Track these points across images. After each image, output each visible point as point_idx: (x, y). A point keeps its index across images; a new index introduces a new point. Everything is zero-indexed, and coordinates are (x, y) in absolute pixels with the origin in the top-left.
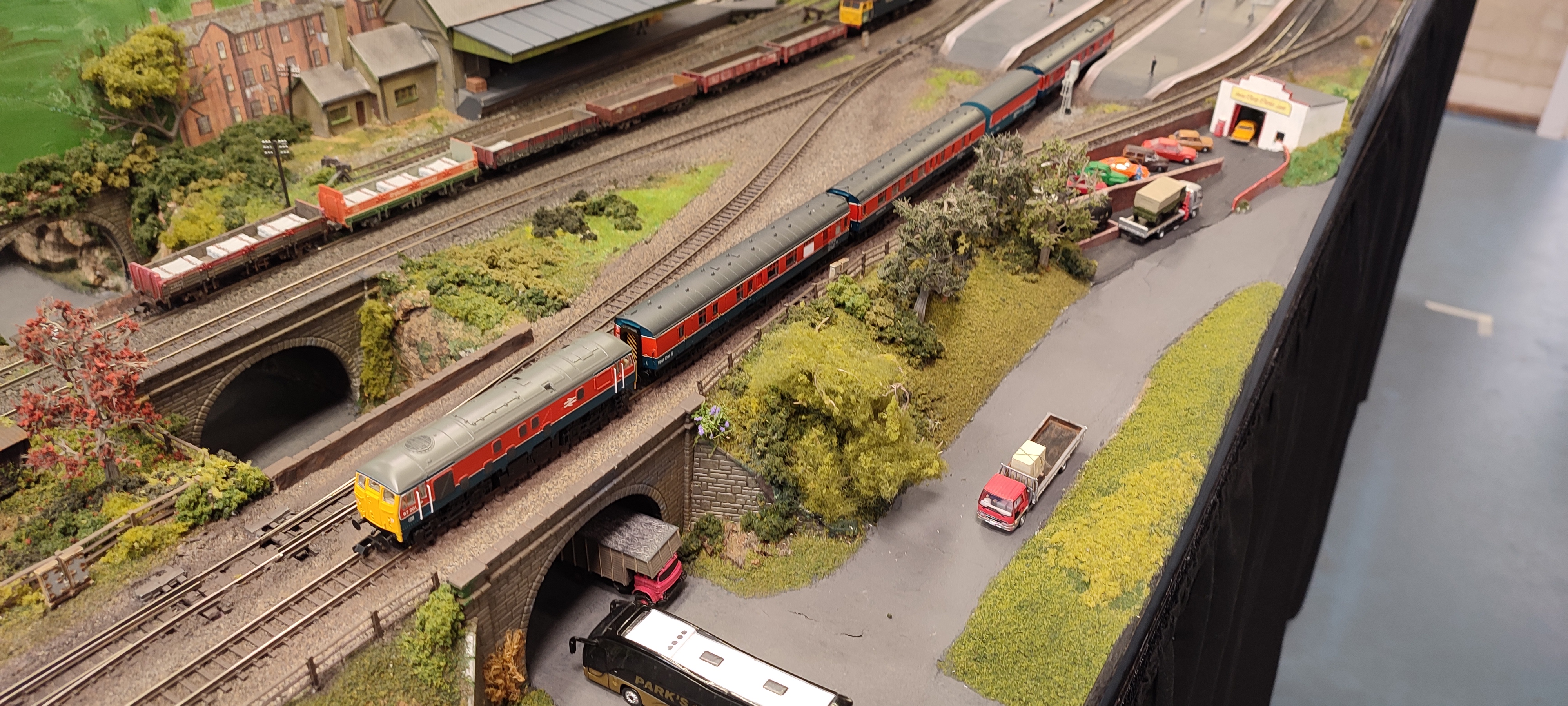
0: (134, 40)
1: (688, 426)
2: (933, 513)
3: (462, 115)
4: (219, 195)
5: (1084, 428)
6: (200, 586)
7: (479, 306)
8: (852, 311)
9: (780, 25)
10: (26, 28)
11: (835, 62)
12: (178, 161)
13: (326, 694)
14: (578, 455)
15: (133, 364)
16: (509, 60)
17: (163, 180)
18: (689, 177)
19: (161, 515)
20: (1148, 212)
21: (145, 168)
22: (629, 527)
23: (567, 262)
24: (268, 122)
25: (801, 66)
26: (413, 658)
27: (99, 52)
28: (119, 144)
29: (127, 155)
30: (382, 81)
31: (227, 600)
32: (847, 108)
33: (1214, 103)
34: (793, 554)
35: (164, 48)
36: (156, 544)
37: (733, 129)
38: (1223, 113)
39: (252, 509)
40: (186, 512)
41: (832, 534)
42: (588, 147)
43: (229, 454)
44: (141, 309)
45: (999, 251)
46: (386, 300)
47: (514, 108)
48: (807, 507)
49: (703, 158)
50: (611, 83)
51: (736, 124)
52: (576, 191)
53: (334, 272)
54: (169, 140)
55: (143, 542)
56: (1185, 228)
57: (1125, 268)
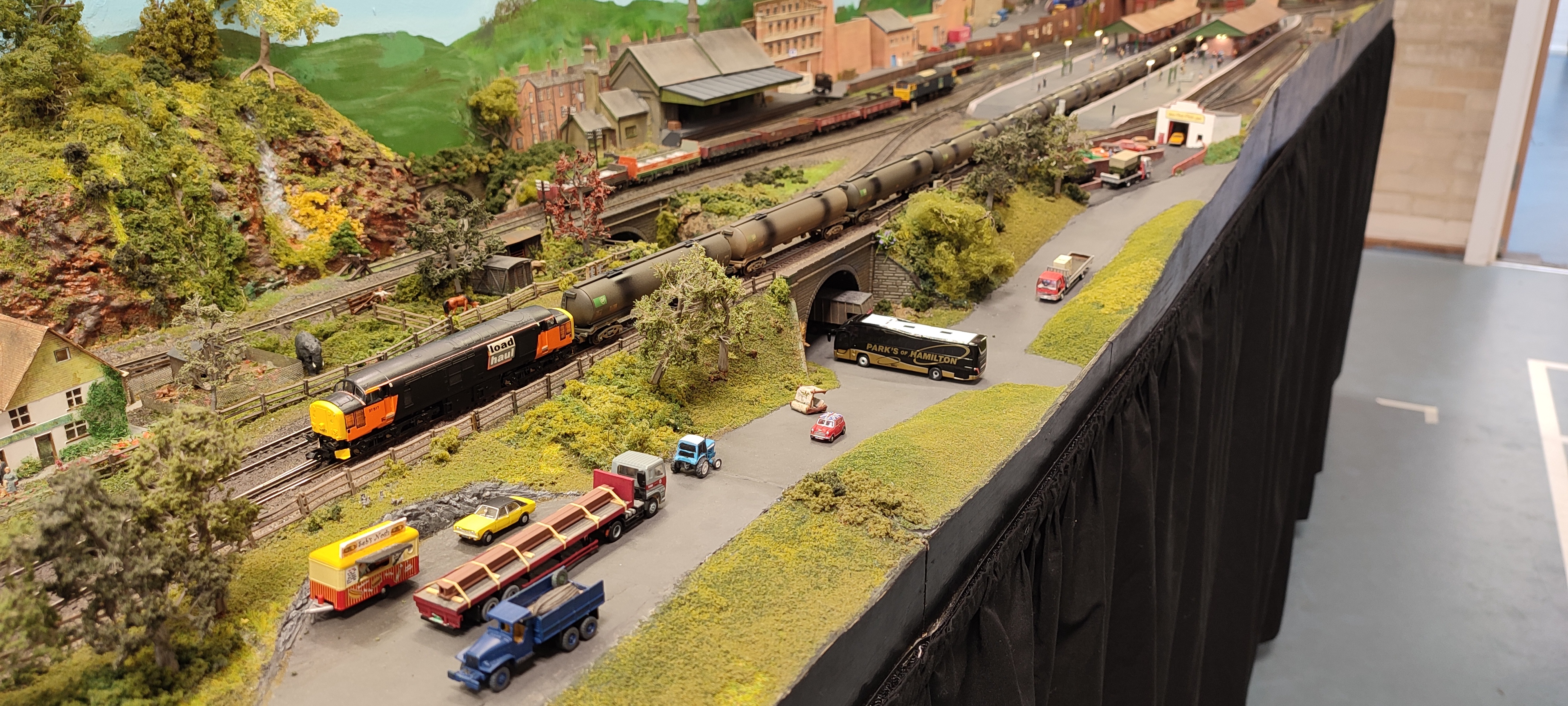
0: (494, 84)
1: (873, 242)
2: (1010, 300)
3: (665, 145)
5: (1092, 256)
10: (447, 72)
11: (897, 119)
12: (515, 158)
16: (702, 104)
17: (510, 167)
18: (825, 166)
20: (1118, 169)
21: (496, 162)
24: (554, 144)
25: (875, 122)
26: (772, 304)
27: (478, 89)
28: (485, 145)
29: (488, 153)
30: (621, 120)
32: (913, 137)
33: (1155, 123)
35: (511, 89)
38: (1162, 127)
41: (955, 307)
42: (755, 156)
45: (1029, 185)
46: (673, 211)
48: (940, 291)
49: (830, 157)
51: (844, 145)
54: (506, 148)
56: (1143, 182)
57: (1107, 200)
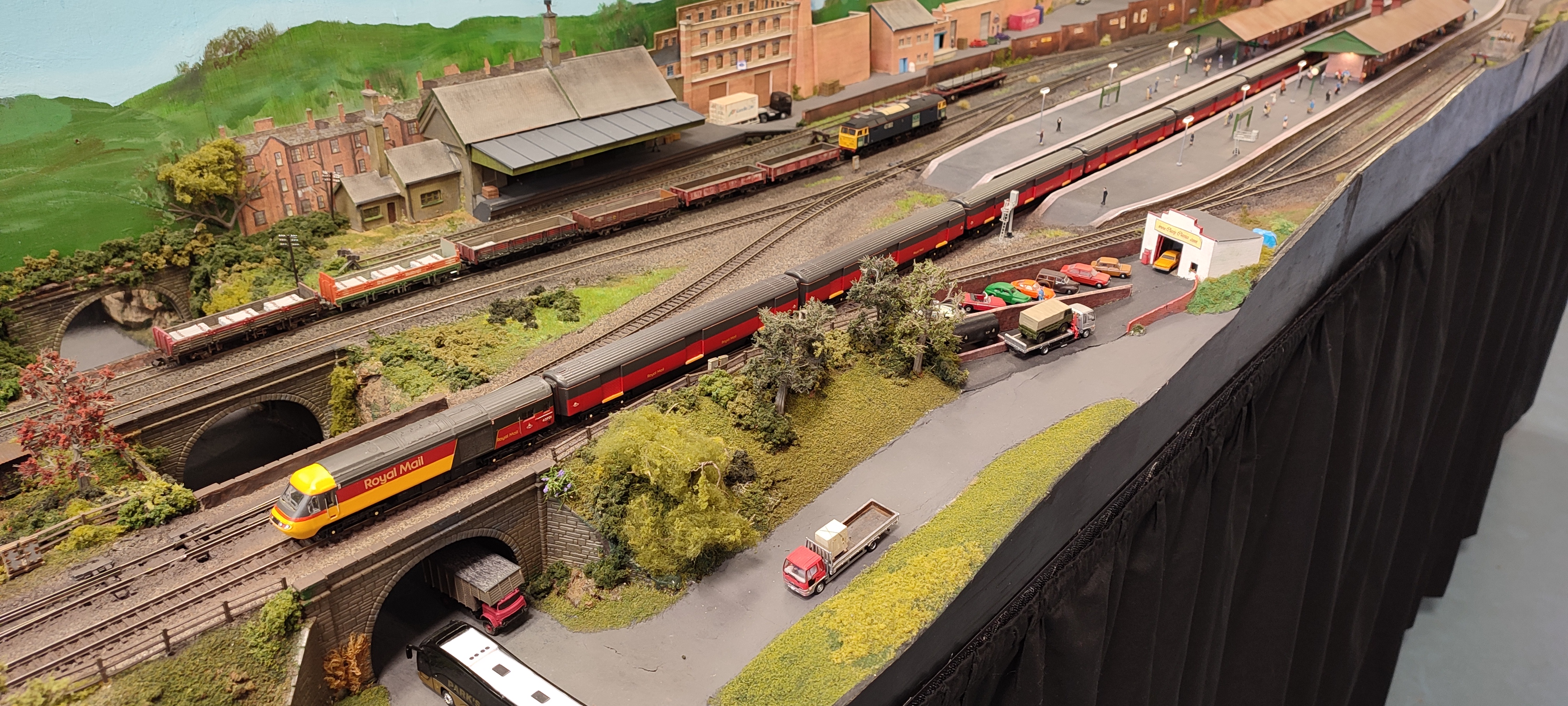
0: (204, 150)
1: (538, 485)
3: (477, 218)
4: (253, 275)
5: (897, 514)
6: (120, 573)
7: (414, 377)
8: (717, 400)
9: (791, 146)
10: (115, 140)
11: (823, 181)
12: (229, 246)
13: (175, 659)
14: (441, 500)
15: (101, 403)
16: (511, 174)
17: (215, 261)
18: (642, 279)
19: (108, 519)
20: (1031, 331)
21: (204, 251)
22: (482, 563)
23: (504, 345)
24: (314, 217)
25: (789, 185)
26: (252, 641)
27: (174, 159)
28: (186, 231)
29: (191, 240)
30: (409, 187)
31: (134, 586)
32: (811, 223)
33: (1141, 233)
34: (622, 600)
35: (225, 157)
36: (98, 539)
37: (701, 239)
38: (1150, 243)
39: (179, 521)
40: (125, 518)
41: (659, 587)
42: (569, 249)
43: (171, 478)
44: (157, 363)
45: (877, 357)
46: (352, 368)
47: (523, 213)
48: (637, 561)
49: (662, 263)
50: (615, 193)
51: (705, 235)
52: (536, 286)
53: (318, 342)
54: (227, 229)
55: (86, 537)
56: (1073, 346)
57: (1000, 379)
